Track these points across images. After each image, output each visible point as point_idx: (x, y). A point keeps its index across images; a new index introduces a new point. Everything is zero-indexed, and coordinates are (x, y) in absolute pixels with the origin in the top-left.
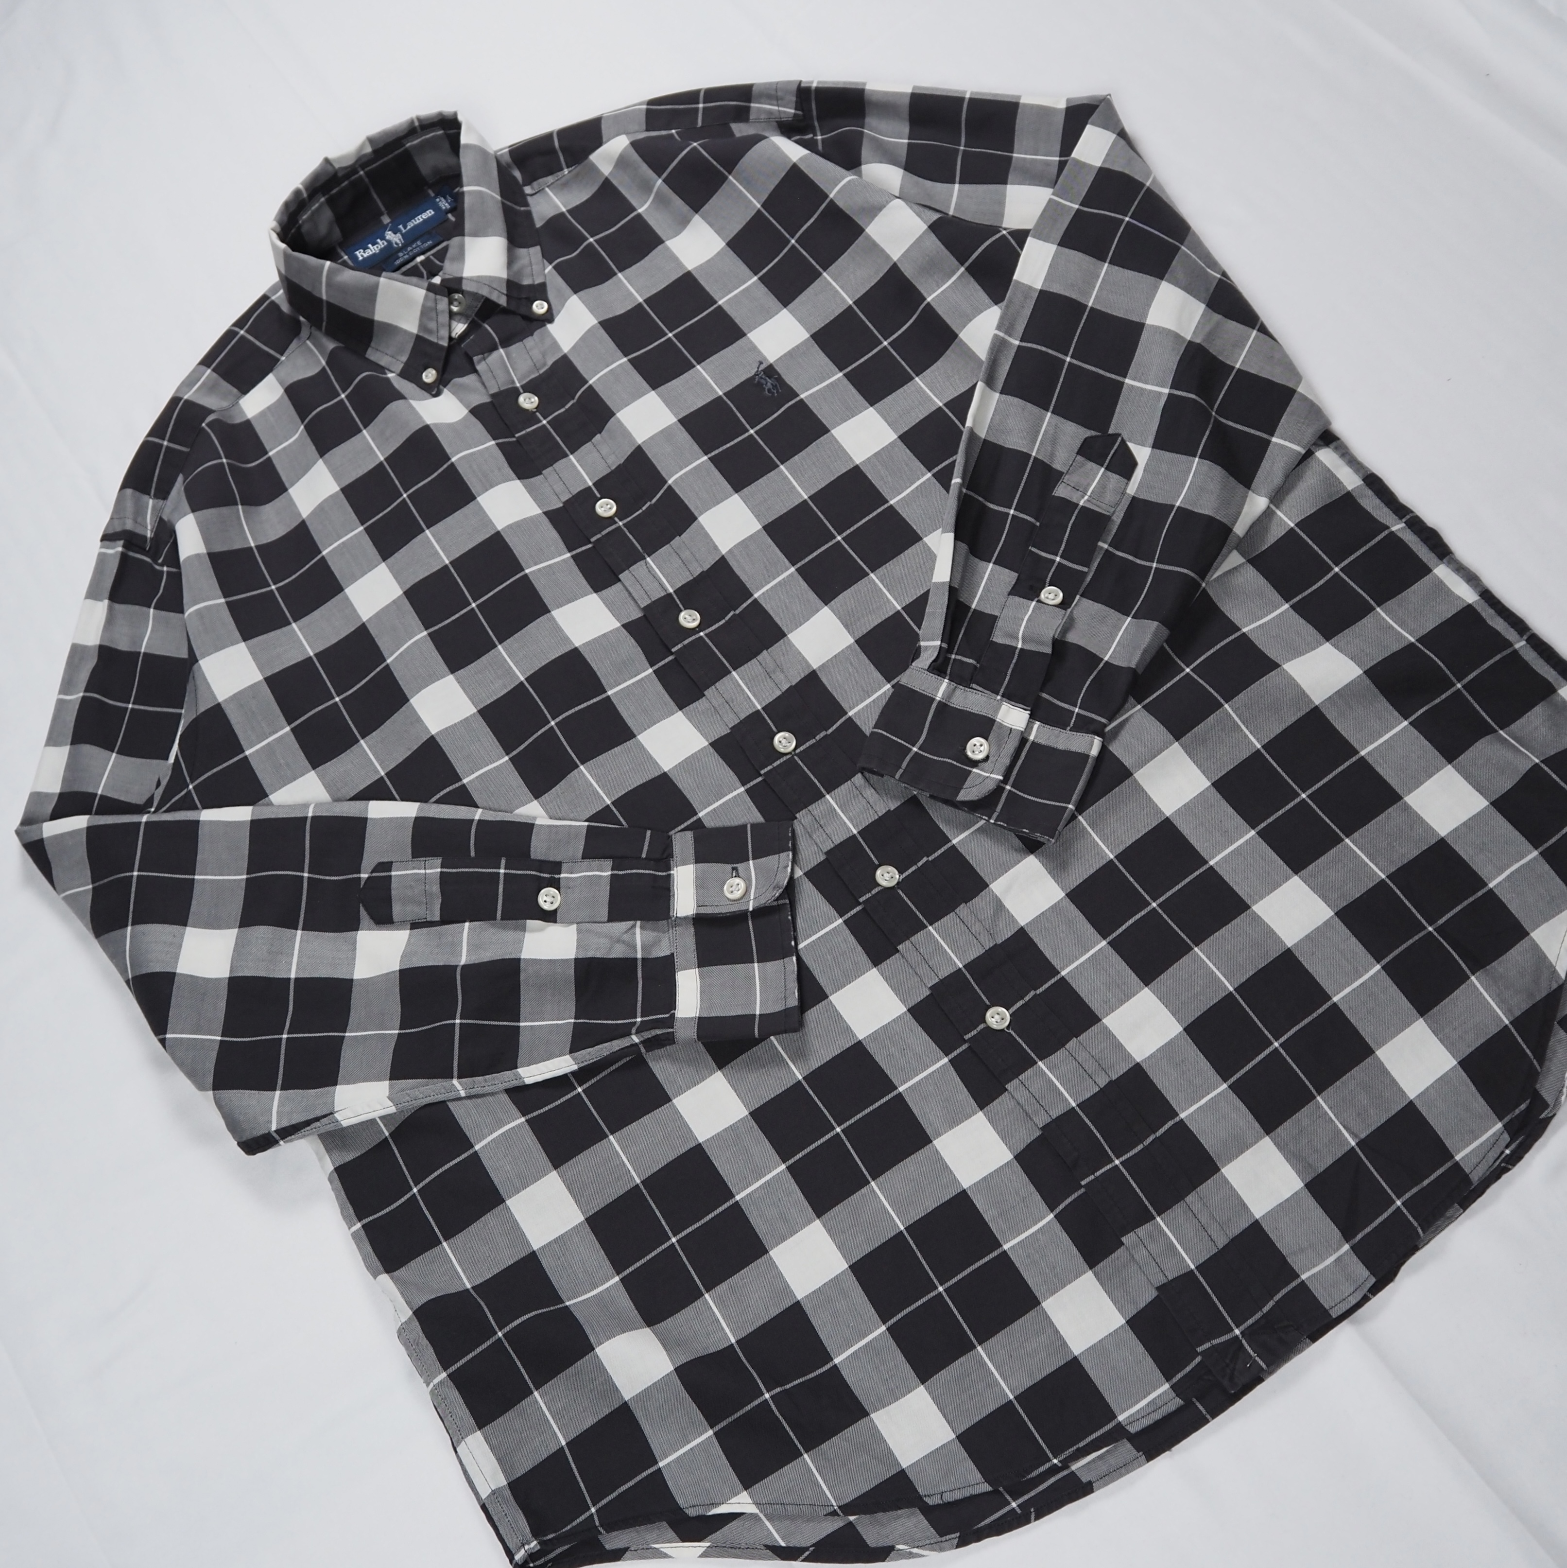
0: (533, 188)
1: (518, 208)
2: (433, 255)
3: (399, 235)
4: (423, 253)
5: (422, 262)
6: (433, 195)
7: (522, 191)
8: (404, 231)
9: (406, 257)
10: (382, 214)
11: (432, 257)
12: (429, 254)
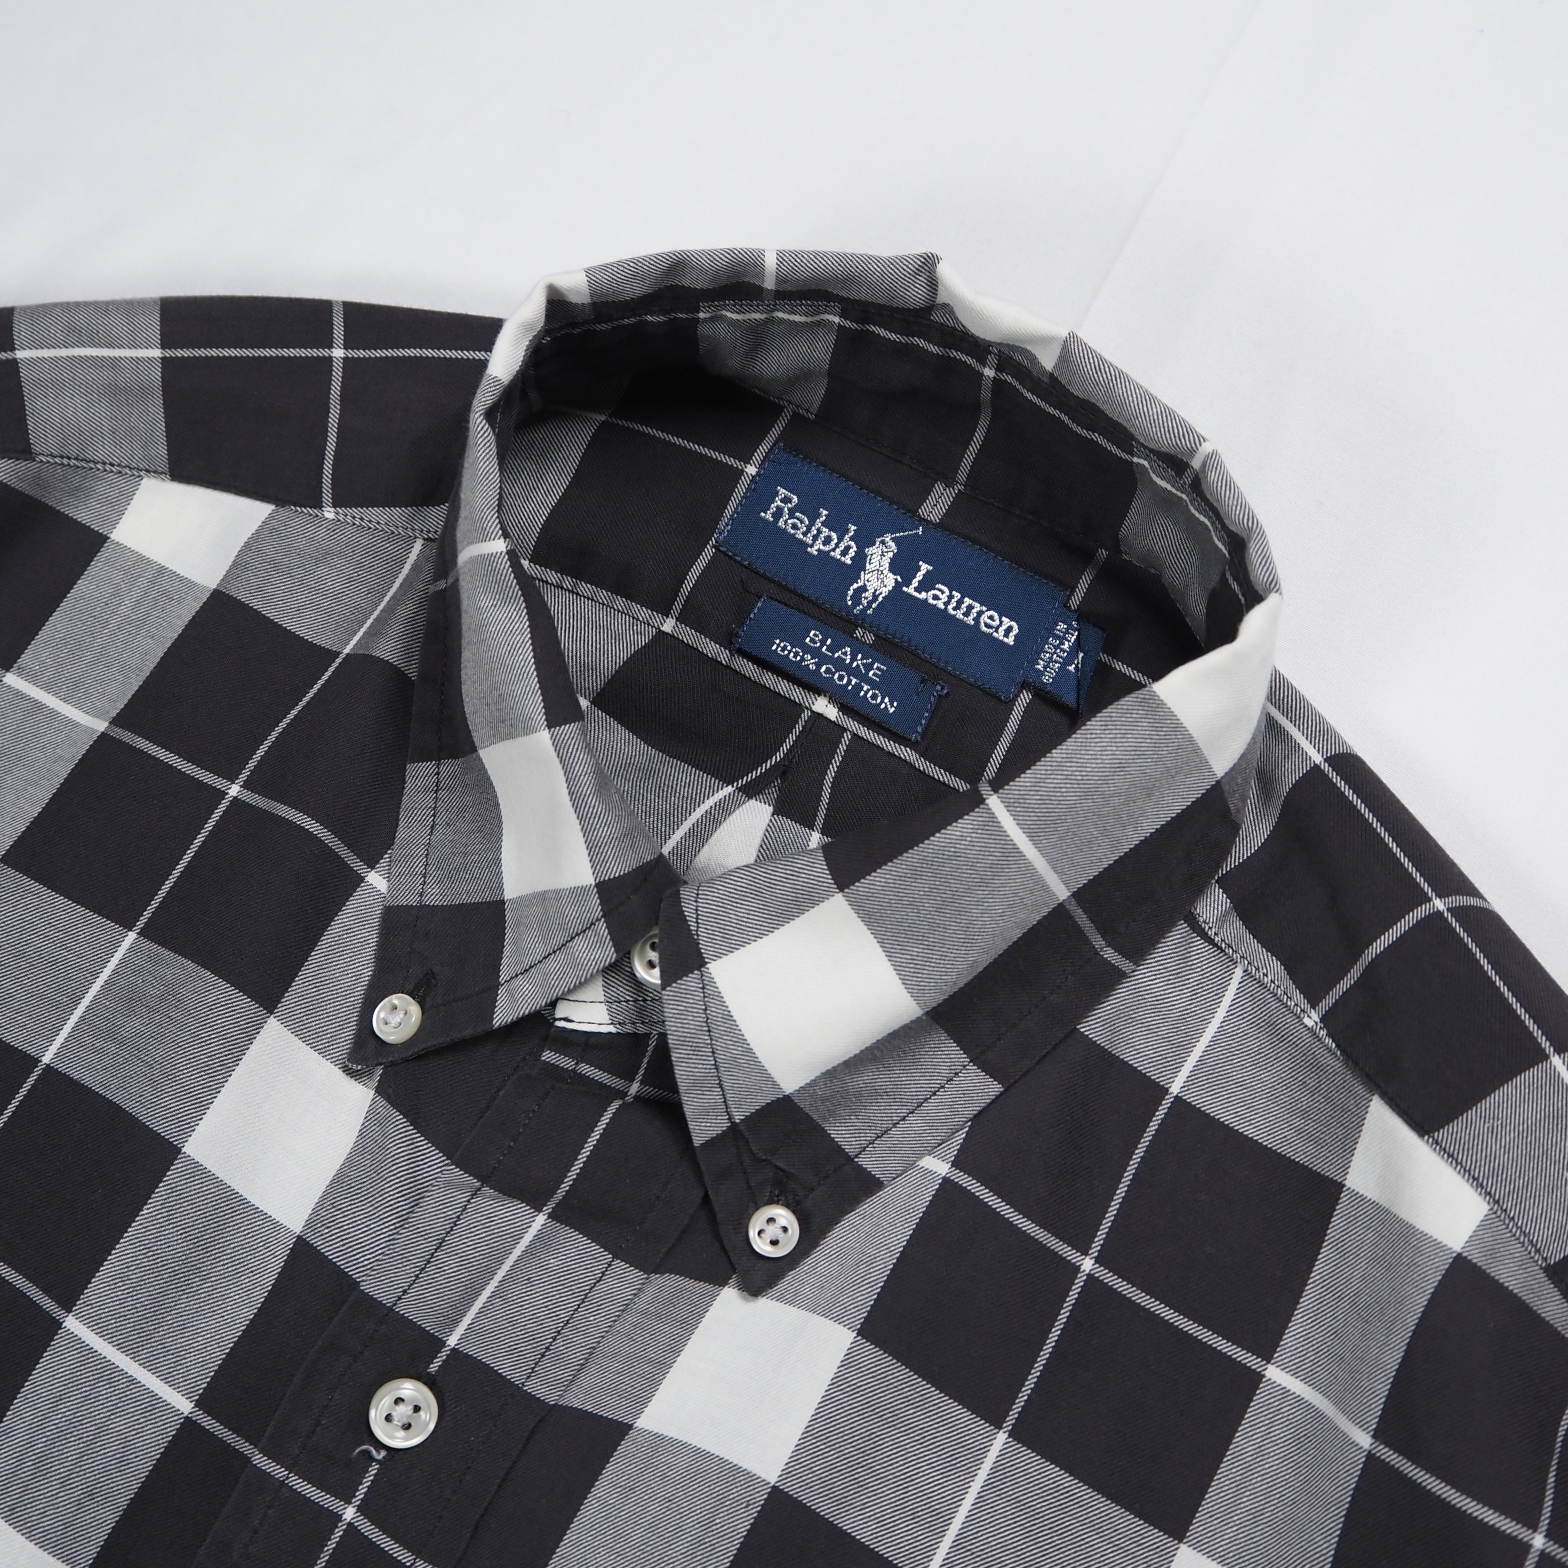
0: (1223, 919)
1: (1098, 942)
2: (855, 736)
3: (891, 580)
4: (844, 708)
5: (818, 717)
6: (1075, 601)
7: (1198, 891)
8: (911, 590)
9: (810, 662)
10: (949, 482)
11: (847, 737)
12: (853, 725)
